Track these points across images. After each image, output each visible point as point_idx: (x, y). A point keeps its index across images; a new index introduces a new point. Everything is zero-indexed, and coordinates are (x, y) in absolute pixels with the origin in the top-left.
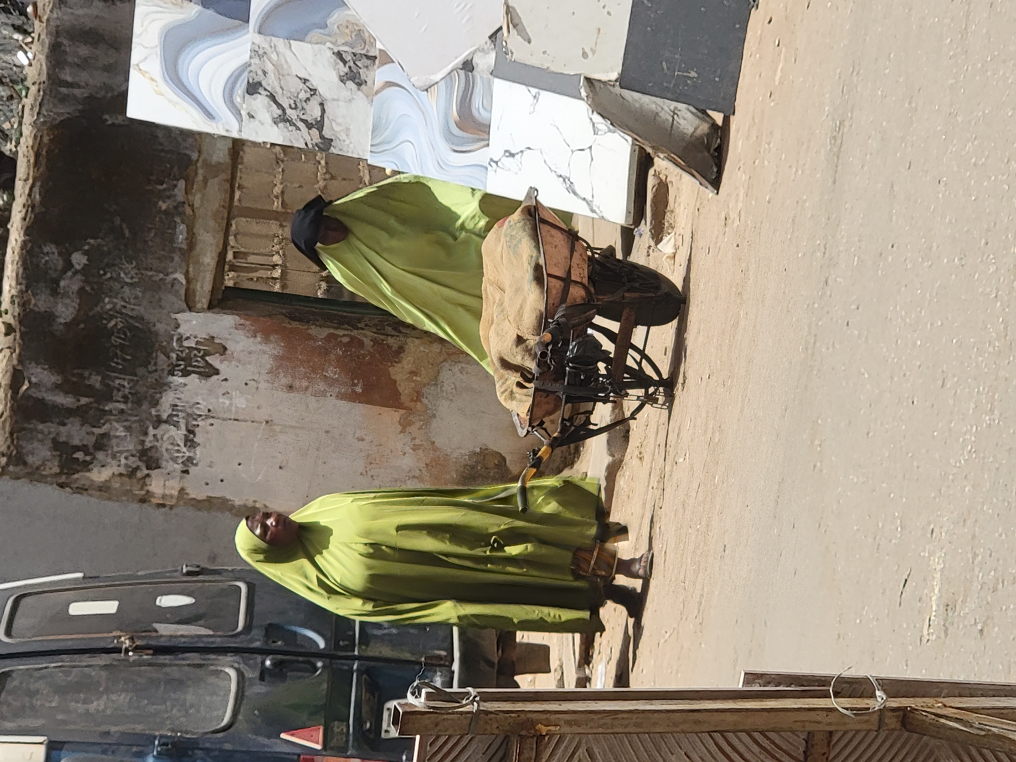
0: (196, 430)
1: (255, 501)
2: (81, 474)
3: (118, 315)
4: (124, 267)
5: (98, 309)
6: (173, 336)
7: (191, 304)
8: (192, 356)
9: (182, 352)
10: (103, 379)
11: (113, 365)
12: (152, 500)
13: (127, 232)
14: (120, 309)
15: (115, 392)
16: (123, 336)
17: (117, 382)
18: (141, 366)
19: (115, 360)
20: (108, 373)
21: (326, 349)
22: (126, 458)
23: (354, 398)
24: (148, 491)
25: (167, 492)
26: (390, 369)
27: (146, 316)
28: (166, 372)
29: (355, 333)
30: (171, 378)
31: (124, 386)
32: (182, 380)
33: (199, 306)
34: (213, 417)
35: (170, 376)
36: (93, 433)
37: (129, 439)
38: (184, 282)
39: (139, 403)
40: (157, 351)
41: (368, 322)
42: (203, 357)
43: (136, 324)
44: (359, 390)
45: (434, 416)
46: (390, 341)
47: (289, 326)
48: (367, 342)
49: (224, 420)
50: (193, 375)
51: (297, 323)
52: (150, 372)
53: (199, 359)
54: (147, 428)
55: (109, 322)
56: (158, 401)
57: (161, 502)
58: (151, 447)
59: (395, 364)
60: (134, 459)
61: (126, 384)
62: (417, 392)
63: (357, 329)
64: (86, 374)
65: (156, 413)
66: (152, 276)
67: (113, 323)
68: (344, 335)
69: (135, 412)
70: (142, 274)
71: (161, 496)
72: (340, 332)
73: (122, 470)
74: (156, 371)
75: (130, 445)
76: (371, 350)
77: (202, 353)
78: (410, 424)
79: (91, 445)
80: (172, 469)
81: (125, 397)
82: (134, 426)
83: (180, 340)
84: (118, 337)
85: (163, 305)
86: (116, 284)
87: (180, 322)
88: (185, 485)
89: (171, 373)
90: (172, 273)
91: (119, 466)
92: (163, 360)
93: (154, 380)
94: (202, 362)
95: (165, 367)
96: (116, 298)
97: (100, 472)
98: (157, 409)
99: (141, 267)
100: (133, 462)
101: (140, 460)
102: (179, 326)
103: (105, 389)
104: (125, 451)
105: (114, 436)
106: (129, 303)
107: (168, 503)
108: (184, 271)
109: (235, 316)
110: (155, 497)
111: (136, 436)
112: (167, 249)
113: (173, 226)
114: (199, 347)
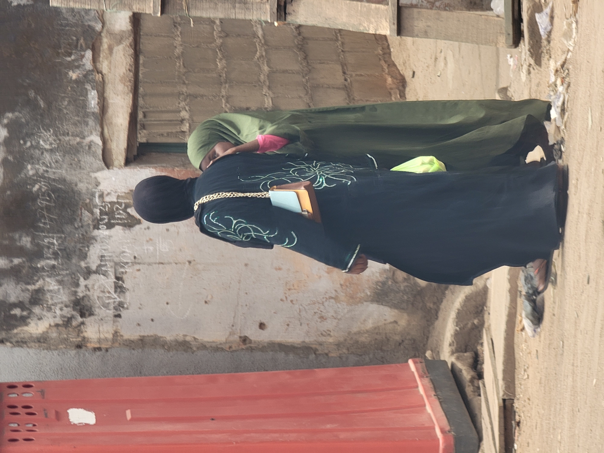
0: (125, 277)
1: (185, 336)
2: (20, 328)
3: (42, 179)
4: (42, 135)
5: (23, 176)
6: (95, 192)
7: (109, 162)
8: (115, 209)
9: (104, 207)
10: (33, 239)
11: (42, 225)
12: (88, 345)
13: (42, 104)
14: (42, 174)
15: (46, 250)
16: (48, 198)
17: (46, 240)
18: (67, 223)
19: (43, 221)
20: (37, 233)
22: (61, 309)
24: (84, 338)
25: (102, 336)
27: (68, 178)
28: (91, 227)
30: (96, 232)
31: (53, 244)
32: (107, 233)
33: (116, 163)
34: (139, 264)
35: (96, 231)
36: (28, 290)
37: (61, 291)
38: (100, 143)
39: (68, 257)
40: (81, 210)
42: (125, 210)
43: (60, 186)
49: (149, 264)
50: (117, 227)
52: (76, 229)
53: (121, 212)
54: (78, 280)
55: (34, 186)
56: (86, 254)
57: (97, 345)
58: (84, 297)
60: (69, 309)
61: (55, 241)
64: (17, 236)
65: (86, 265)
66: (69, 140)
67: (36, 187)
69: (65, 266)
70: (60, 140)
71: (96, 340)
73: (59, 321)
74: (82, 227)
75: (64, 297)
77: (123, 205)
79: (26, 301)
80: (104, 315)
81: (55, 254)
82: (66, 279)
83: (101, 196)
84: (43, 200)
85: (82, 166)
86: (37, 151)
87: (100, 180)
88: (119, 328)
89: (96, 227)
90: (88, 136)
91: (55, 317)
92: (87, 216)
93: (80, 236)
94: (124, 214)
95: (90, 222)
96: (38, 164)
97: (37, 324)
98: (86, 261)
99: (58, 135)
100: (68, 312)
101: (74, 309)
102: (100, 183)
103: (36, 248)
104: (59, 303)
105: (48, 291)
106: (51, 167)
107: (103, 346)
108: (99, 133)
109: (151, 169)
110: (91, 342)
111: (69, 288)
112: (81, 114)
113: (84, 93)
114: (119, 200)
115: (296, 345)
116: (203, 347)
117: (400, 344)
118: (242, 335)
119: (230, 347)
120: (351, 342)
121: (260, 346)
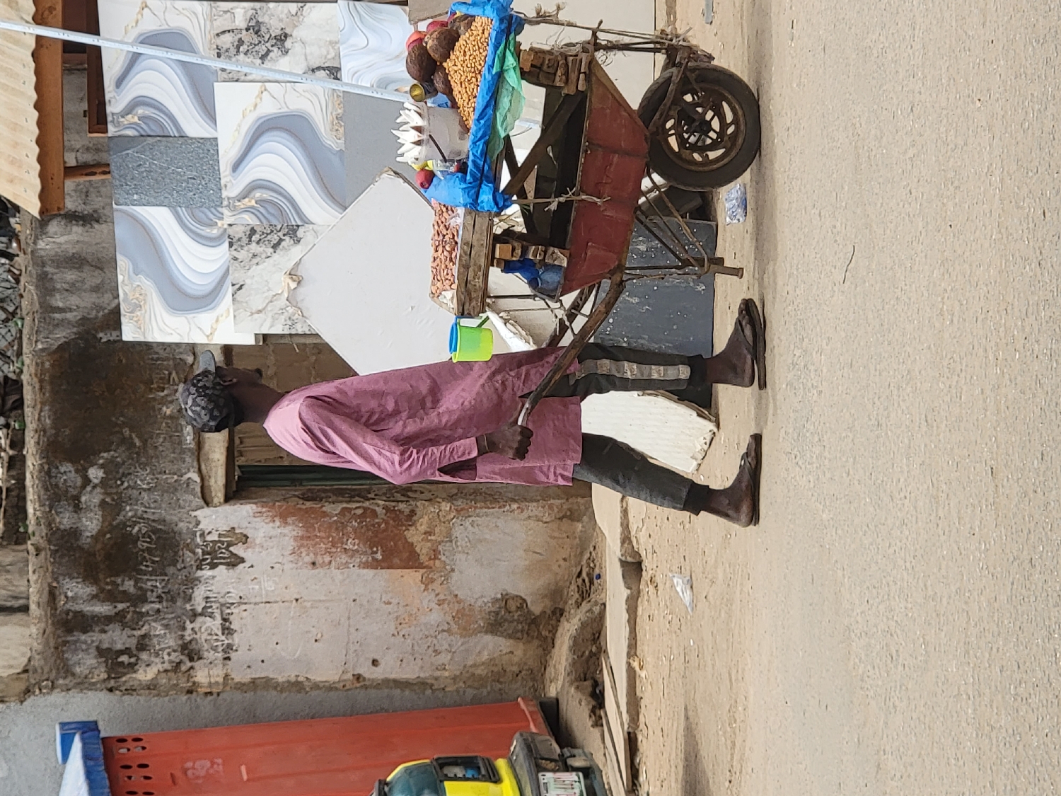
0: (231, 618)
1: (297, 676)
2: (128, 676)
3: (142, 521)
4: (139, 474)
5: (121, 517)
6: (196, 532)
7: (209, 500)
8: (217, 548)
9: (206, 546)
10: (136, 583)
11: (144, 568)
12: (199, 690)
13: (137, 442)
14: (142, 515)
15: (149, 593)
16: (148, 540)
17: (149, 584)
18: (169, 565)
19: (145, 563)
20: (140, 576)
21: (343, 523)
22: (169, 654)
23: (375, 565)
24: (194, 683)
25: (213, 680)
26: (405, 533)
27: (168, 518)
28: (194, 568)
29: (367, 504)
30: (199, 573)
31: (156, 587)
32: (210, 573)
33: (216, 501)
34: (246, 604)
35: (199, 571)
36: (134, 636)
37: (168, 635)
38: (198, 480)
39: (173, 600)
40: (182, 550)
41: (376, 492)
42: (227, 549)
43: (160, 527)
44: (379, 556)
45: (453, 570)
46: (402, 506)
47: (304, 507)
48: (379, 510)
49: (256, 604)
50: (221, 567)
51: (311, 502)
52: (179, 570)
53: (223, 551)
54: (184, 623)
55: (133, 528)
56: (191, 596)
57: (209, 690)
58: (190, 642)
59: (410, 528)
60: (177, 654)
61: (158, 584)
62: (434, 551)
63: (368, 499)
64: (119, 580)
65: (191, 608)
66: (167, 478)
67: (136, 528)
68: (357, 508)
69: (170, 610)
70: (157, 479)
71: (206, 685)
72: (354, 505)
73: (167, 666)
74: (185, 568)
75: (171, 641)
76: (385, 518)
77: (225, 544)
78: (432, 581)
79: (133, 647)
80: (214, 658)
81: (159, 597)
83: (202, 535)
84: (144, 542)
85: (182, 505)
86: (135, 491)
87: (199, 518)
88: (229, 671)
89: (199, 568)
90: (186, 473)
91: (163, 663)
92: (189, 557)
93: (184, 578)
94: (227, 552)
95: (193, 562)
96: (136, 505)
97: (145, 671)
98: (191, 603)
99: (155, 472)
100: (176, 657)
101: (182, 654)
102: (200, 522)
103: (139, 593)
104: (166, 648)
105: (154, 635)
106: (149, 508)
107: (215, 690)
108: (196, 470)
109: (252, 505)
110: (201, 687)
111: (176, 633)
112: (177, 451)
113: (179, 429)
114: (222, 539)
115: (411, 681)
116: (316, 686)
117: (517, 675)
118: (356, 673)
119: (344, 686)
120: (467, 675)
121: (375, 684)
